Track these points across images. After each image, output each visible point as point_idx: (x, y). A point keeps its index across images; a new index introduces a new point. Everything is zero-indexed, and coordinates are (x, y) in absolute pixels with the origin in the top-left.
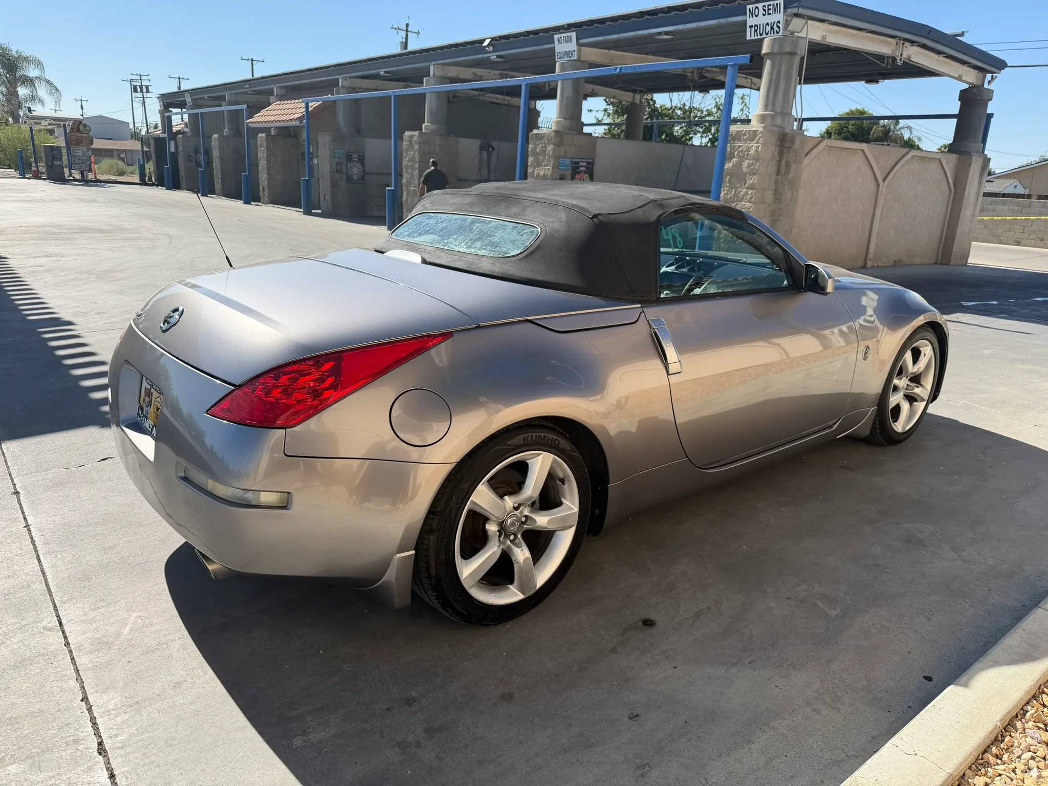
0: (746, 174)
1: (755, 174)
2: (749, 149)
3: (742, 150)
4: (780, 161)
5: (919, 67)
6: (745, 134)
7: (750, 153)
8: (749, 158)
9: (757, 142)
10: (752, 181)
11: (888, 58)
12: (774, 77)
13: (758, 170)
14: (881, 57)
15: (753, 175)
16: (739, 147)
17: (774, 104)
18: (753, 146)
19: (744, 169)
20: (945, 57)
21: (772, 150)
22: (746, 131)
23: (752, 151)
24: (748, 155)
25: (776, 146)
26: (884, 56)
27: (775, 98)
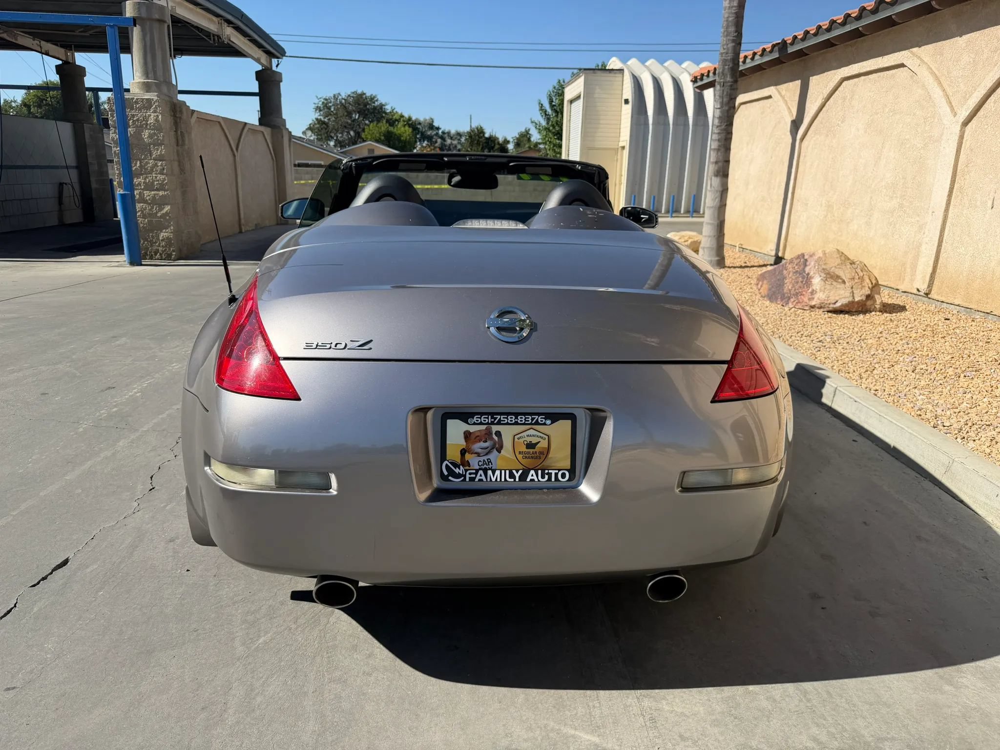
0: (150, 144)
1: (161, 145)
2: (146, 119)
3: (138, 120)
4: (176, 131)
5: (234, 48)
6: (136, 102)
7: (149, 122)
8: (148, 127)
9: (155, 112)
10: (159, 152)
11: (214, 35)
12: (148, 44)
13: (163, 140)
14: (208, 34)
15: (158, 146)
16: (133, 116)
17: (155, 73)
18: (150, 115)
19: (146, 140)
20: (249, 40)
21: (170, 120)
22: (137, 99)
23: (151, 120)
24: (147, 124)
25: (171, 115)
26: (210, 33)
27: (154, 66)
